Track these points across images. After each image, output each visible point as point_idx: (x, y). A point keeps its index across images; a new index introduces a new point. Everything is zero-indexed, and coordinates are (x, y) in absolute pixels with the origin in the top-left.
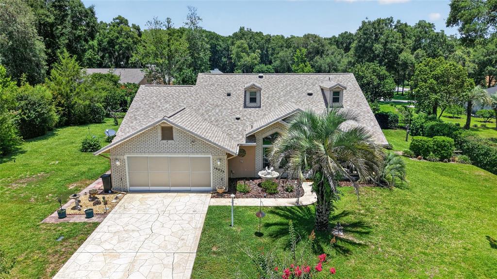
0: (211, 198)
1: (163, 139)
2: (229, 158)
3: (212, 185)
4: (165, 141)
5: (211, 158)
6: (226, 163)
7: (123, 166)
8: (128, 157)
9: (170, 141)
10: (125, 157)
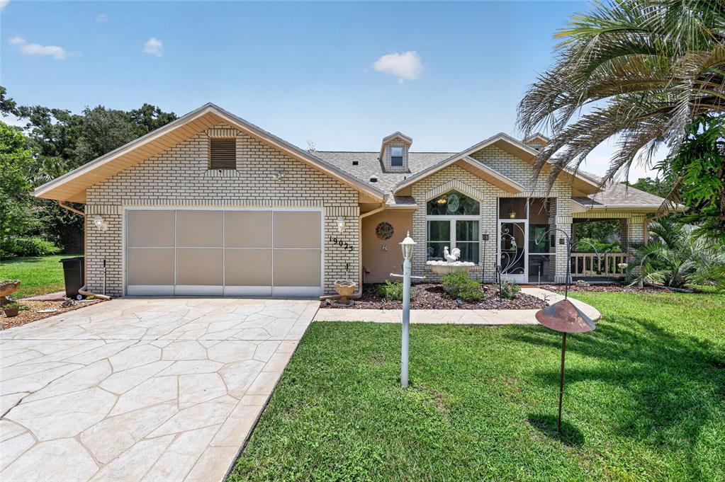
0: (321, 307)
1: (212, 167)
2: (364, 216)
3: (323, 283)
4: (215, 172)
5: (323, 215)
6: (357, 224)
7: (114, 231)
8: (129, 212)
9: (227, 173)
10: (122, 210)
